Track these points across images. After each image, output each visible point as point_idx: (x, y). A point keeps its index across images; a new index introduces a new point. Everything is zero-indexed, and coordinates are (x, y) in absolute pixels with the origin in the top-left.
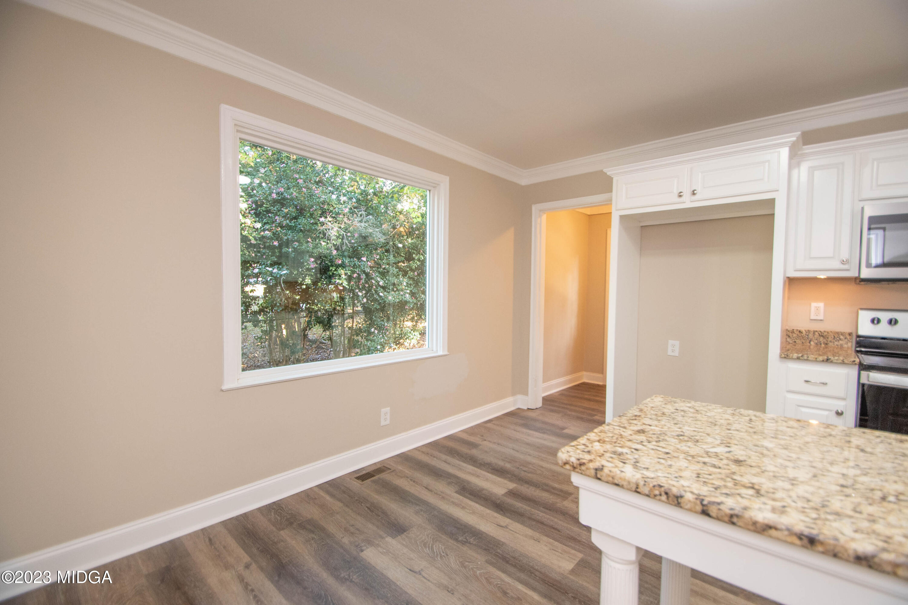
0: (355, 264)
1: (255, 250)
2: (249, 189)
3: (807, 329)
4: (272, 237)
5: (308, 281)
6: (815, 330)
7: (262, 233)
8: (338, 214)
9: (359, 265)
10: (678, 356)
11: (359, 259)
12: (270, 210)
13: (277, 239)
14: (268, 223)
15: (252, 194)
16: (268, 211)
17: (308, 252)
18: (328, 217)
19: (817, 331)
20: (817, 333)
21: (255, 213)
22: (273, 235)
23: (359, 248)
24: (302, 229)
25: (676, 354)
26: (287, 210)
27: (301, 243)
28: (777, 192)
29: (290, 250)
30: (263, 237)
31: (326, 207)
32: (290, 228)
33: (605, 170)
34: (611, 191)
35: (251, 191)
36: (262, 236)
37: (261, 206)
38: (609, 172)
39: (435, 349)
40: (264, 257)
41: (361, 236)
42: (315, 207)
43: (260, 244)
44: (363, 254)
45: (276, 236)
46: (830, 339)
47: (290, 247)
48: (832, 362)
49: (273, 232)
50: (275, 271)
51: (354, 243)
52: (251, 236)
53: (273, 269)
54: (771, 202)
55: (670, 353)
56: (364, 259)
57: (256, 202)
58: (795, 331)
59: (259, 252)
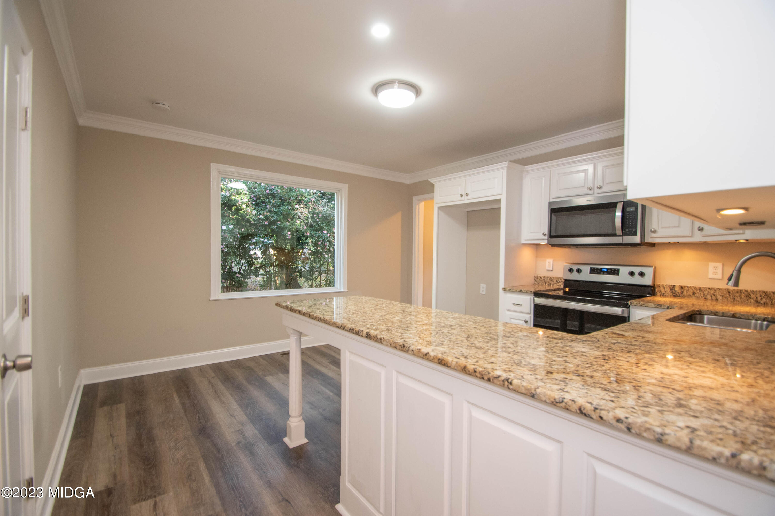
0: (319, 236)
1: (255, 227)
2: (252, 188)
3: (544, 276)
4: (264, 219)
5: (288, 247)
6: (548, 276)
7: (258, 217)
8: (308, 202)
9: (322, 236)
10: (485, 294)
11: (322, 232)
12: (264, 201)
13: (267, 220)
14: (262, 210)
15: (254, 191)
16: (263, 202)
17: (287, 228)
18: (301, 204)
19: (548, 277)
20: (548, 278)
21: (256, 203)
22: (265, 218)
23: (322, 224)
24: (282, 213)
25: (484, 293)
26: (274, 201)
27: (282, 222)
28: (501, 195)
29: (275, 227)
30: (260, 219)
31: (300, 198)
32: (275, 213)
33: (429, 180)
34: (434, 192)
35: (254, 189)
36: (258, 218)
37: (259, 199)
38: (432, 180)
39: (339, 288)
40: (260, 232)
41: (323, 216)
42: (292, 198)
43: (257, 223)
44: (325, 229)
45: (267, 218)
46: (555, 282)
47: (276, 225)
48: (522, 292)
49: (265, 216)
50: (266, 240)
51: (318, 221)
52: (251, 219)
53: (264, 239)
54: (499, 201)
55: (481, 292)
56: (325, 232)
57: (256, 196)
58: (538, 277)
59: (257, 229)
